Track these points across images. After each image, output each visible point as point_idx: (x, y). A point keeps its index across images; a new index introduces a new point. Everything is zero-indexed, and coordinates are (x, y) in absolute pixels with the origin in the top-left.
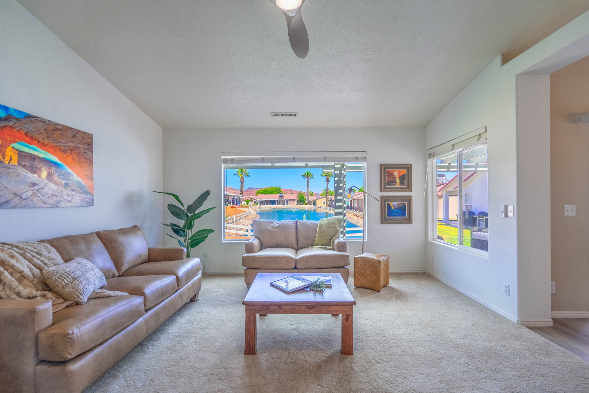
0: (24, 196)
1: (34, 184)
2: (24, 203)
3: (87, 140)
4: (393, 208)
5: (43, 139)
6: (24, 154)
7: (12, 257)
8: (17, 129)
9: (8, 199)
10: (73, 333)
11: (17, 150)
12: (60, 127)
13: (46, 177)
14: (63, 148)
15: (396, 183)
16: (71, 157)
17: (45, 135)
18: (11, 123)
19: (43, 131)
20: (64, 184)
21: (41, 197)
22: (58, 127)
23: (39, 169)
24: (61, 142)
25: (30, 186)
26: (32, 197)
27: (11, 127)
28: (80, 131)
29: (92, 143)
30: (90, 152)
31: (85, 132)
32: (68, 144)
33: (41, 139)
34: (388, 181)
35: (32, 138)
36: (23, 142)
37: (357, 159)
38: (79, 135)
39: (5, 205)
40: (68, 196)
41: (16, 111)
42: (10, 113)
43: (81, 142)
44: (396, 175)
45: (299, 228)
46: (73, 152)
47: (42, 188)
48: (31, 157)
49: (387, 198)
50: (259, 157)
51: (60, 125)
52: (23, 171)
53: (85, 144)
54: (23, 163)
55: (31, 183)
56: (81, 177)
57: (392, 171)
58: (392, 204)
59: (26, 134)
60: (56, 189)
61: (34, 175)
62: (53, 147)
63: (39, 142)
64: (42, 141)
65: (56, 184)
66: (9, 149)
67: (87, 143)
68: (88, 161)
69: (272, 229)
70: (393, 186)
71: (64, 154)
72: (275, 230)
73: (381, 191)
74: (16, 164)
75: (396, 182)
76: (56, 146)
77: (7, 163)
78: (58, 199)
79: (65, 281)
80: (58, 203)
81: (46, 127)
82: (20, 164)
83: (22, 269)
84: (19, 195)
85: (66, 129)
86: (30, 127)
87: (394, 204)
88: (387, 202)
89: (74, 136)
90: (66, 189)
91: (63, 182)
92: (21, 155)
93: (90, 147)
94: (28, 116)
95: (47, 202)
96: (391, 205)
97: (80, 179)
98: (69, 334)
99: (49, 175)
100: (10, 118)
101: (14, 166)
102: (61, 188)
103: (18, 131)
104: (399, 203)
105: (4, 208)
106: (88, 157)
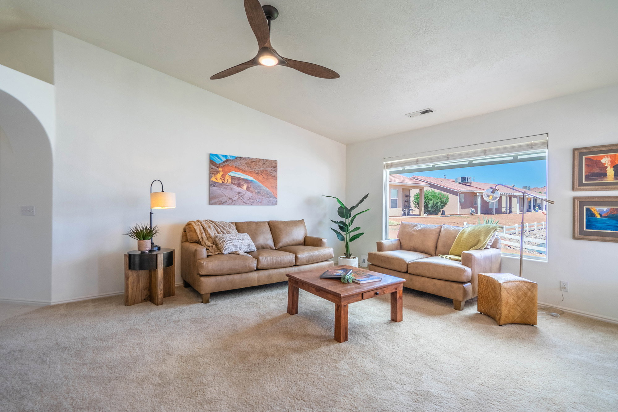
0: (234, 199)
1: (239, 193)
2: (234, 203)
3: (273, 165)
4: (598, 216)
5: (245, 168)
6: (234, 178)
7: (210, 227)
8: (231, 165)
9: (226, 200)
10: (203, 263)
11: (231, 176)
12: (255, 160)
13: (246, 189)
14: (257, 171)
15: (607, 176)
16: (261, 176)
17: (246, 166)
18: (228, 163)
19: (245, 164)
20: (257, 192)
21: (243, 200)
22: (253, 160)
23: (242, 185)
24: (255, 169)
25: (237, 194)
26: (238, 200)
27: (228, 165)
28: (268, 160)
29: (277, 166)
30: (275, 172)
31: (271, 160)
32: (260, 169)
33: (244, 168)
34: (587, 174)
35: (239, 169)
36: (234, 172)
37: (531, 146)
38: (268, 163)
39: (224, 203)
40: (259, 199)
41: (230, 156)
42: (228, 158)
43: (269, 166)
44: (607, 162)
45: (442, 234)
46: (263, 173)
47: (244, 195)
48: (238, 179)
49: (584, 200)
50: (414, 159)
51: (255, 159)
52: (233, 186)
53: (271, 167)
54: (234, 182)
55: (238, 192)
56: (268, 188)
57: (598, 156)
58: (596, 209)
59: (236, 167)
60: (251, 195)
61: (239, 188)
62: (250, 172)
63: (242, 170)
64: (244, 169)
65: (252, 192)
66: (227, 175)
67: (273, 166)
68: (274, 178)
69: (414, 233)
70: (599, 181)
71: (257, 175)
72: (415, 233)
73: (573, 189)
74: (230, 183)
75: (605, 175)
76: (252, 171)
77: (226, 183)
78: (253, 201)
79: (220, 241)
80: (253, 203)
81: (246, 162)
82: (232, 183)
83: (210, 233)
84: (231, 199)
85: (259, 160)
86: (237, 163)
87: (599, 210)
88: (585, 207)
89: (264, 164)
90: (258, 195)
91: (256, 191)
92: (233, 178)
93: (275, 169)
94: (237, 158)
95: (246, 202)
96: (593, 211)
97: (267, 189)
98: (201, 263)
99: (248, 189)
100: (227, 161)
101: (229, 184)
102: (255, 195)
103: (231, 166)
104: (611, 209)
105: (224, 205)
106: (274, 175)
